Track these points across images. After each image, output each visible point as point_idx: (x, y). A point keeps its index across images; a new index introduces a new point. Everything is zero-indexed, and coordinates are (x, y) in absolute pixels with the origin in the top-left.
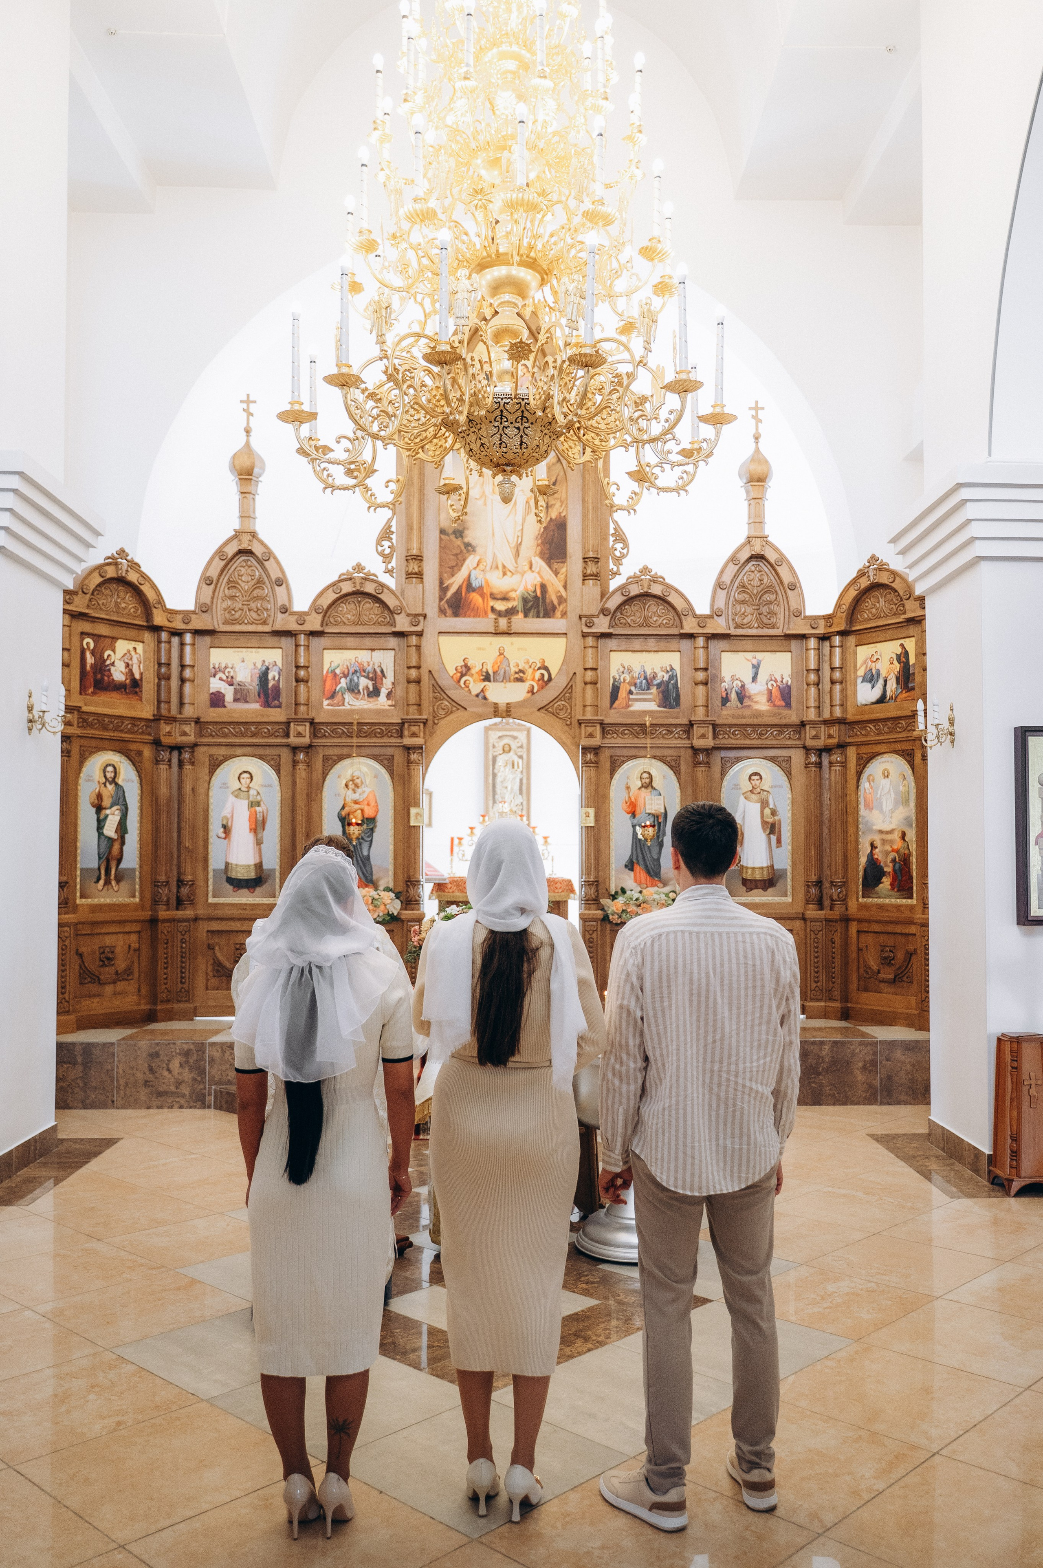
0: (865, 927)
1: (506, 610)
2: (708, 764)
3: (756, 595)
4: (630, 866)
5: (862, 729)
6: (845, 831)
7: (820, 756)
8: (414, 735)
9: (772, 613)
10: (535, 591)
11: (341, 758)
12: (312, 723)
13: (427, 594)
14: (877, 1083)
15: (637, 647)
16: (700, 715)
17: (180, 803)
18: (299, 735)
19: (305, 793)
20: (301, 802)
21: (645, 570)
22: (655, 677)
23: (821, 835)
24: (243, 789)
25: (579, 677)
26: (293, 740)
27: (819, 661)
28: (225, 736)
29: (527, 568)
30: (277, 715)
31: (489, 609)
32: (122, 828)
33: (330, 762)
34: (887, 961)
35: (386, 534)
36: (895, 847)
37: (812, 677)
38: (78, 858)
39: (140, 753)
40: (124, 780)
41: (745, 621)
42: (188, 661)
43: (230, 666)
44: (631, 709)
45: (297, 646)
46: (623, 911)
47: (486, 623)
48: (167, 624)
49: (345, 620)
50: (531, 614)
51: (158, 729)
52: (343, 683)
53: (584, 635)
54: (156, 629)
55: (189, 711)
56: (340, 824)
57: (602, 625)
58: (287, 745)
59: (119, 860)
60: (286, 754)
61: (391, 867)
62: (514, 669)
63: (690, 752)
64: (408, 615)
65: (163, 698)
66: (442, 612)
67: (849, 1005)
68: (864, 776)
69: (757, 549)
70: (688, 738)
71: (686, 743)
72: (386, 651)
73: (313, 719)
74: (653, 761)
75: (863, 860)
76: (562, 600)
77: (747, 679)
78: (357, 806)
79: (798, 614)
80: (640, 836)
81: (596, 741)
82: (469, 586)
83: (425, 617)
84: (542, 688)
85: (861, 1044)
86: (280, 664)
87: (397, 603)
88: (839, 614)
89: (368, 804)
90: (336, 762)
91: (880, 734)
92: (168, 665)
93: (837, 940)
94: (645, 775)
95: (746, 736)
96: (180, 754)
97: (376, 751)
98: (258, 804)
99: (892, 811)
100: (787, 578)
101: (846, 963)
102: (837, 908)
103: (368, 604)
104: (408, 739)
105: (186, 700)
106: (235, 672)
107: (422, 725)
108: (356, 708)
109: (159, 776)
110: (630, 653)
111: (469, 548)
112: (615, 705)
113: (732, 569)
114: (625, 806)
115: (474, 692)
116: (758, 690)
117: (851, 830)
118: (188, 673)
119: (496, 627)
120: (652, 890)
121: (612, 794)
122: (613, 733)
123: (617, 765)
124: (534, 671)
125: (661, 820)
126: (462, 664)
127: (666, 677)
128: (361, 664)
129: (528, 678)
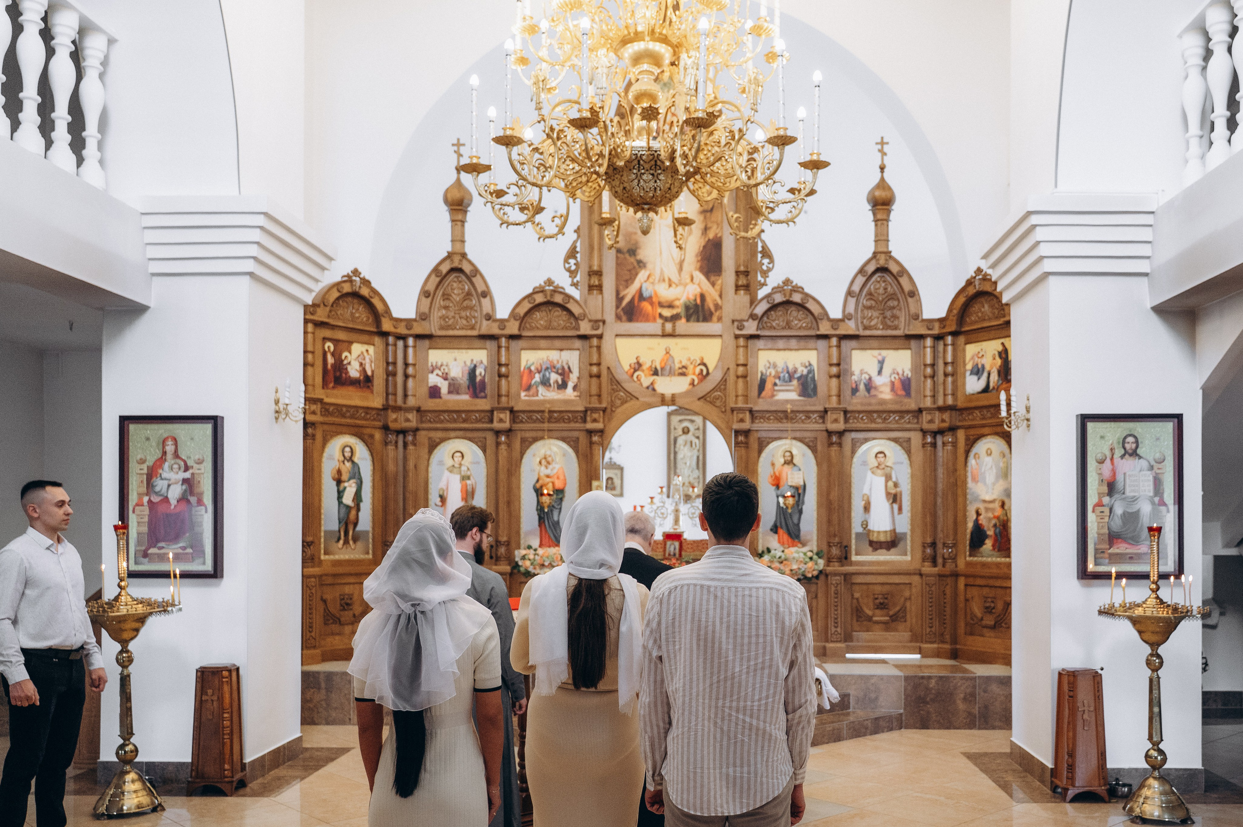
0: (971, 581)
1: (672, 316)
2: (840, 445)
3: (881, 302)
4: (775, 529)
5: (969, 414)
6: (955, 501)
7: (934, 438)
8: (595, 420)
9: (895, 317)
10: (695, 300)
11: (536, 440)
12: (511, 411)
13: (605, 303)
14: (976, 711)
15: (782, 346)
16: (834, 402)
17: (405, 477)
18: (501, 421)
19: (505, 470)
20: (503, 476)
21: (787, 282)
22: (795, 371)
23: (935, 504)
24: (457, 465)
25: (732, 372)
26: (496, 425)
27: (935, 357)
28: (442, 422)
29: (689, 280)
30: (483, 404)
31: (657, 315)
32: (358, 497)
33: (527, 443)
34: (989, 610)
35: (572, 253)
36: (996, 514)
37: (929, 370)
38: (323, 522)
39: (372, 436)
40: (359, 459)
41: (873, 323)
42: (411, 360)
43: (445, 363)
44: (777, 398)
45: (499, 347)
47: (655, 327)
48: (392, 330)
49: (539, 326)
50: (692, 319)
51: (386, 417)
52: (537, 378)
53: (737, 337)
54: (384, 335)
55: (411, 402)
56: (534, 495)
57: (751, 328)
58: (491, 430)
59: (356, 524)
60: (490, 438)
62: (677, 365)
63: (825, 434)
64: (590, 321)
65: (391, 390)
66: (618, 318)
67: (958, 647)
68: (972, 455)
69: (882, 262)
70: (824, 422)
71: (821, 427)
72: (572, 351)
73: (512, 408)
74: (794, 442)
75: (970, 525)
76: (718, 307)
77: (874, 373)
78: (548, 480)
79: (916, 317)
80: (783, 505)
81: (746, 426)
82: (640, 295)
83: (604, 322)
84: (701, 381)
85: (962, 678)
86: (485, 362)
87: (581, 311)
88: (951, 318)
89: (558, 478)
90: (531, 443)
91: (984, 418)
92: (395, 364)
93: (948, 591)
94: (788, 454)
95: (873, 421)
96: (405, 437)
97: (565, 434)
98: (469, 478)
99: (994, 484)
100: (907, 287)
101: (955, 612)
102: (948, 565)
103: (558, 312)
104: (590, 423)
105: (410, 393)
106: (449, 369)
107: (601, 413)
108: (548, 398)
109: (387, 456)
110: (775, 351)
111: (641, 264)
112: (764, 394)
113: (861, 280)
114: (770, 480)
115: (645, 385)
116: (882, 382)
117: (960, 500)
118: (410, 370)
119: (663, 330)
120: (793, 549)
121: (760, 470)
122: (760, 419)
123: (763, 445)
124: (695, 367)
125: (801, 491)
126: (635, 361)
127: (805, 372)
128: (551, 362)
129: (690, 373)
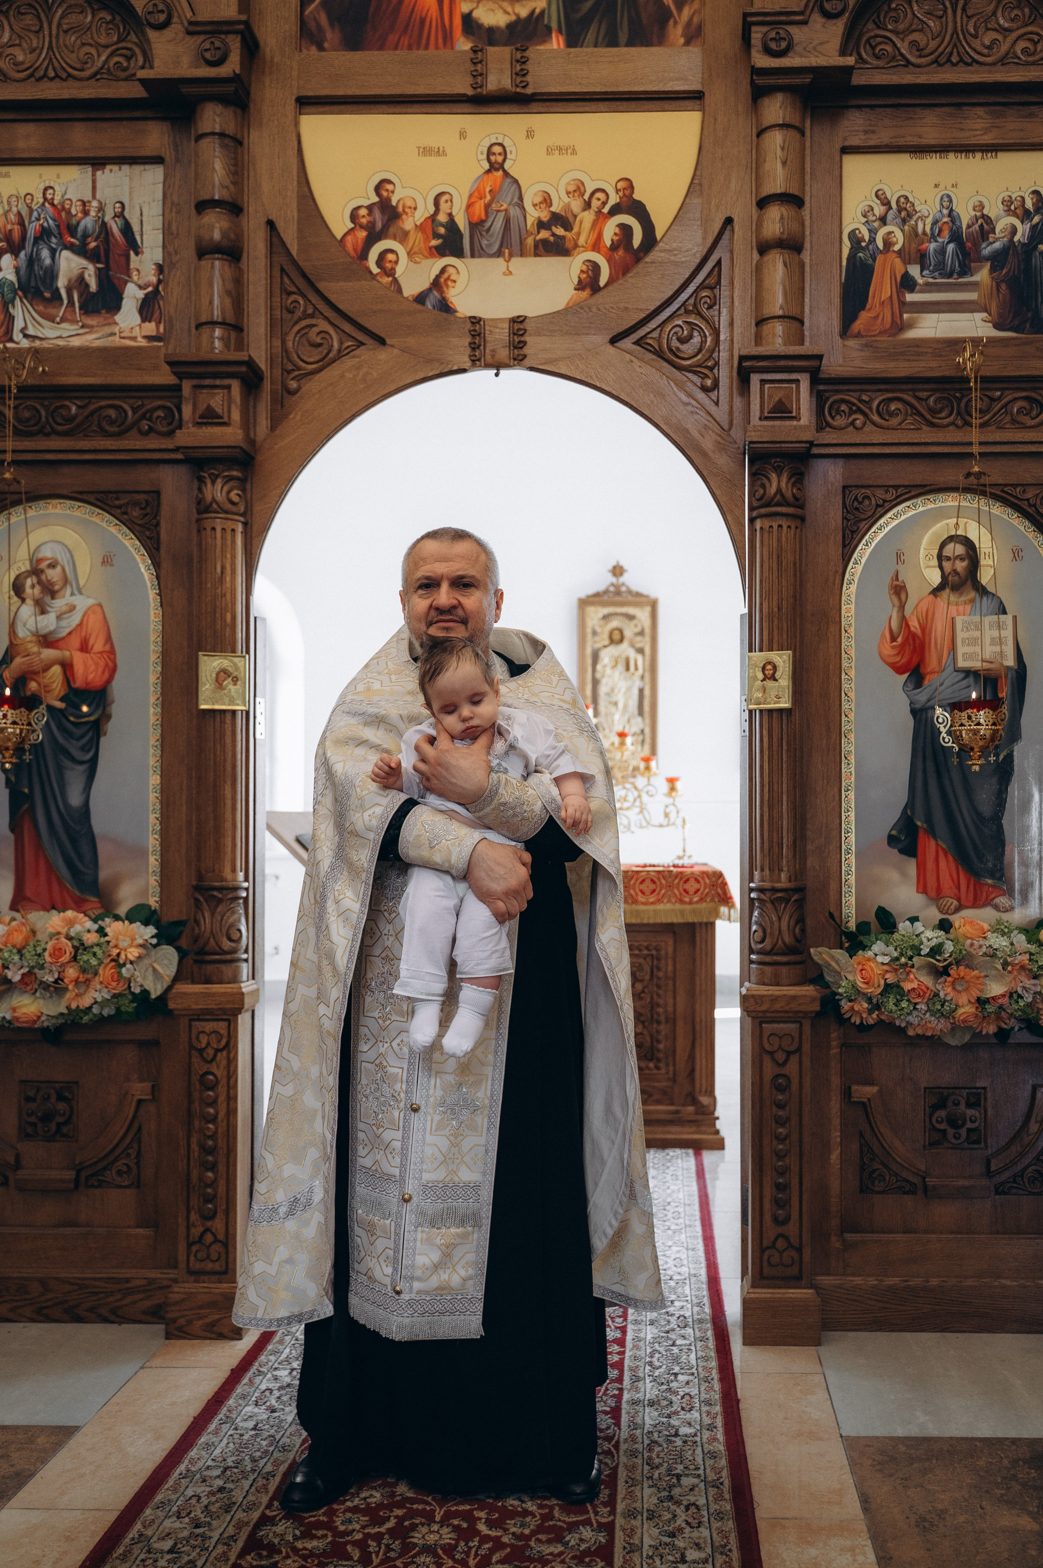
1: (511, 26)
4: (906, 838)
8: (210, 418)
15: (931, 136)
25: (740, 229)
31: (458, 21)
46: (888, 988)
47: (448, 68)
50: (590, 36)
52: (8, 268)
53: (760, 90)
57: (818, 46)
61: (153, 842)
62: (533, 214)
64: (194, 29)
66: (309, 35)
72: (138, 169)
74: (980, 503)
78: (49, 653)
80: (946, 740)
81: (796, 431)
89: (84, 647)
94: (956, 550)
97: (108, 479)
104: (193, 430)
107: (236, 386)
108: (45, 344)
110: (906, 156)
112: (858, 325)
114: (888, 651)
115: (410, 290)
119: (479, 76)
120: (985, 916)
121: (849, 610)
122: (852, 412)
123: (863, 516)
124: (601, 217)
125: (1004, 692)
126: (374, 198)
127: (1022, 232)
128: (61, 209)
129: (582, 241)
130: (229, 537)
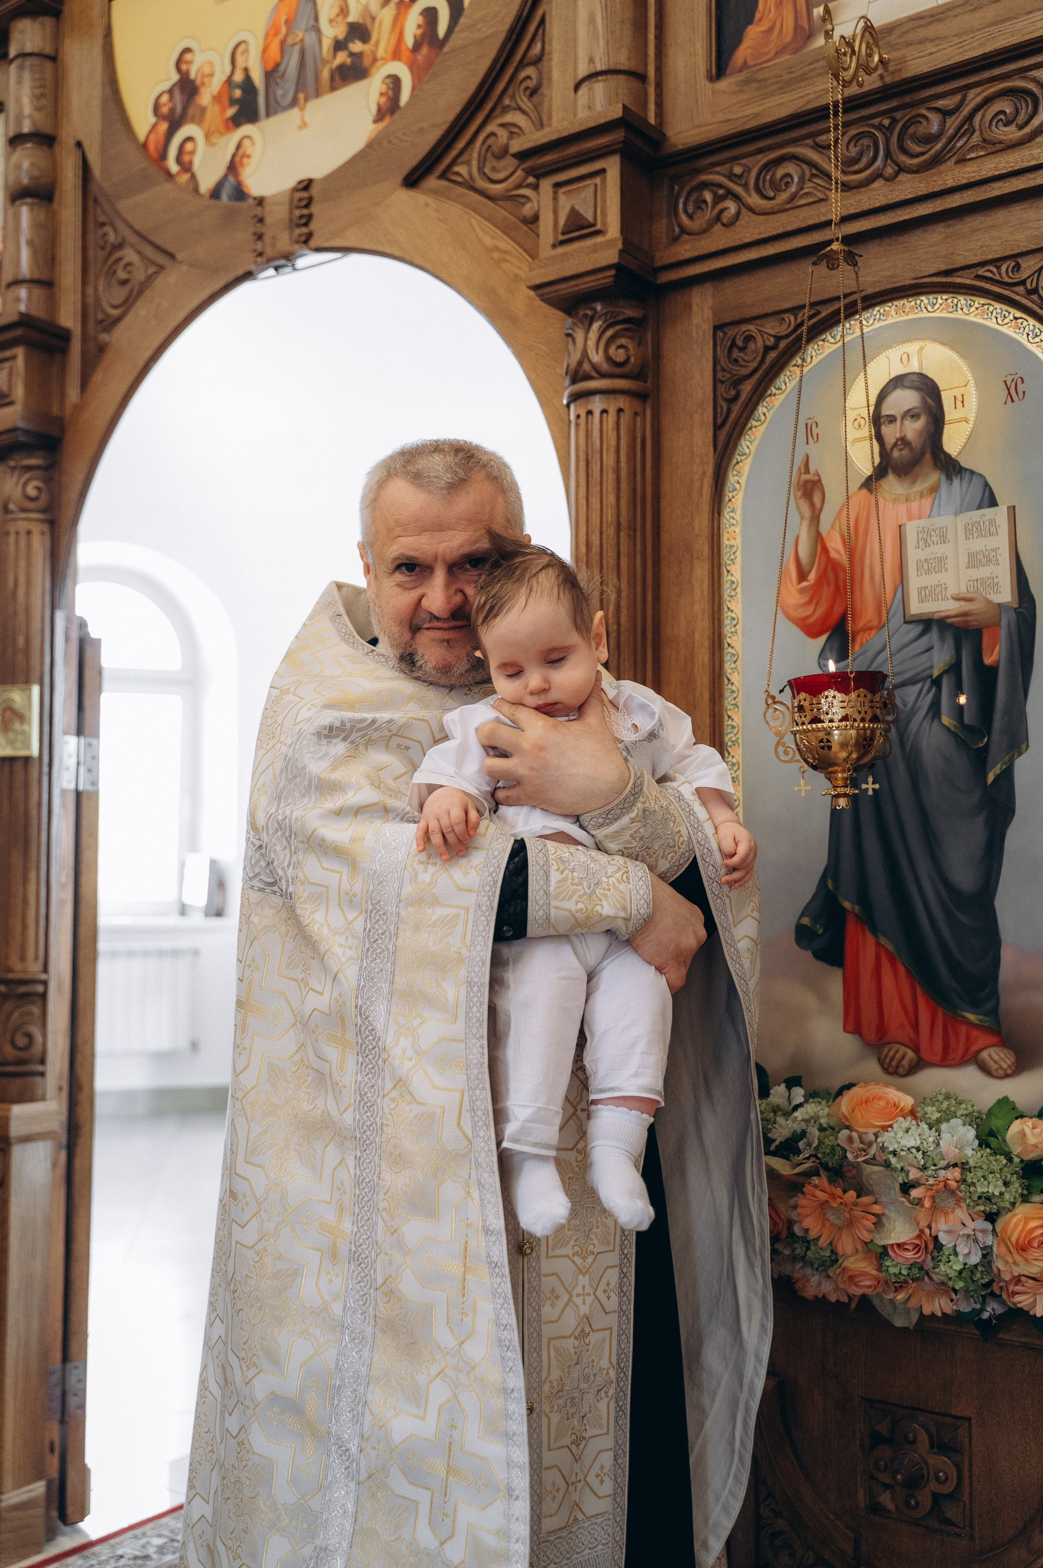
4: (822, 934)
84: (419, 73)
107: (20, 354)
114: (794, 596)
115: (206, 184)
121: (732, 536)
122: (718, 199)
123: (745, 372)
126: (175, 77)
129: (381, 53)
130: (23, 540)
